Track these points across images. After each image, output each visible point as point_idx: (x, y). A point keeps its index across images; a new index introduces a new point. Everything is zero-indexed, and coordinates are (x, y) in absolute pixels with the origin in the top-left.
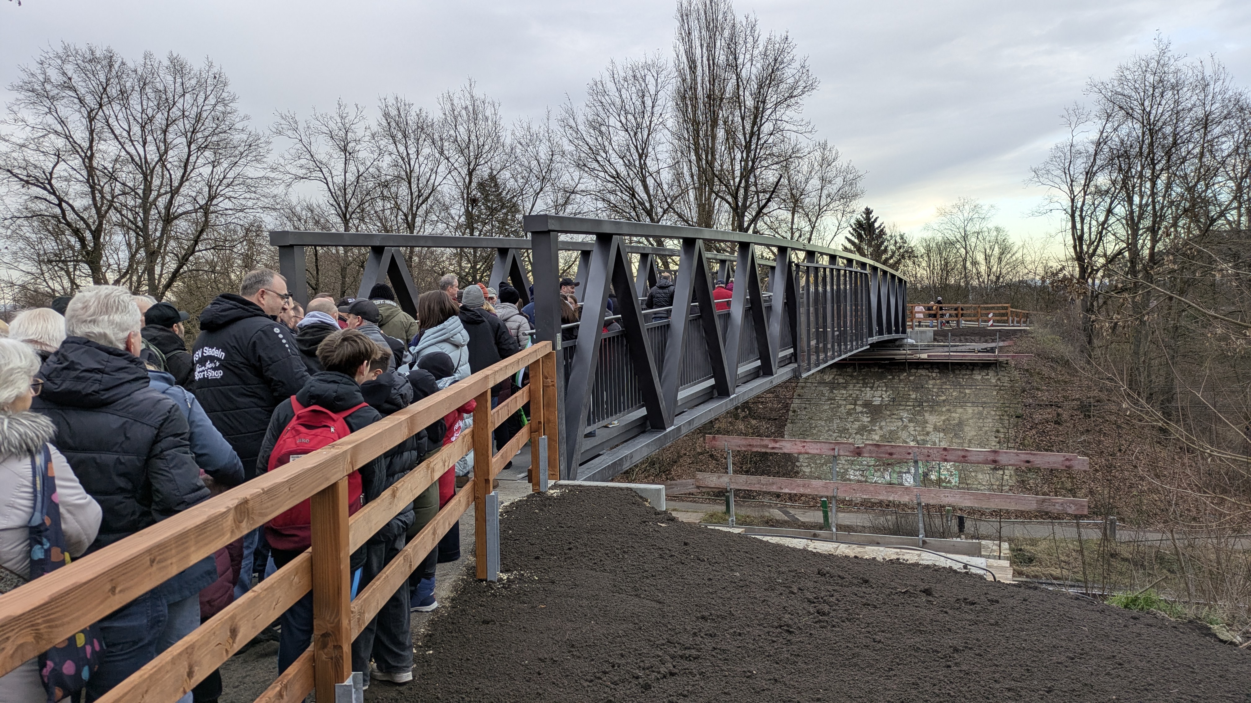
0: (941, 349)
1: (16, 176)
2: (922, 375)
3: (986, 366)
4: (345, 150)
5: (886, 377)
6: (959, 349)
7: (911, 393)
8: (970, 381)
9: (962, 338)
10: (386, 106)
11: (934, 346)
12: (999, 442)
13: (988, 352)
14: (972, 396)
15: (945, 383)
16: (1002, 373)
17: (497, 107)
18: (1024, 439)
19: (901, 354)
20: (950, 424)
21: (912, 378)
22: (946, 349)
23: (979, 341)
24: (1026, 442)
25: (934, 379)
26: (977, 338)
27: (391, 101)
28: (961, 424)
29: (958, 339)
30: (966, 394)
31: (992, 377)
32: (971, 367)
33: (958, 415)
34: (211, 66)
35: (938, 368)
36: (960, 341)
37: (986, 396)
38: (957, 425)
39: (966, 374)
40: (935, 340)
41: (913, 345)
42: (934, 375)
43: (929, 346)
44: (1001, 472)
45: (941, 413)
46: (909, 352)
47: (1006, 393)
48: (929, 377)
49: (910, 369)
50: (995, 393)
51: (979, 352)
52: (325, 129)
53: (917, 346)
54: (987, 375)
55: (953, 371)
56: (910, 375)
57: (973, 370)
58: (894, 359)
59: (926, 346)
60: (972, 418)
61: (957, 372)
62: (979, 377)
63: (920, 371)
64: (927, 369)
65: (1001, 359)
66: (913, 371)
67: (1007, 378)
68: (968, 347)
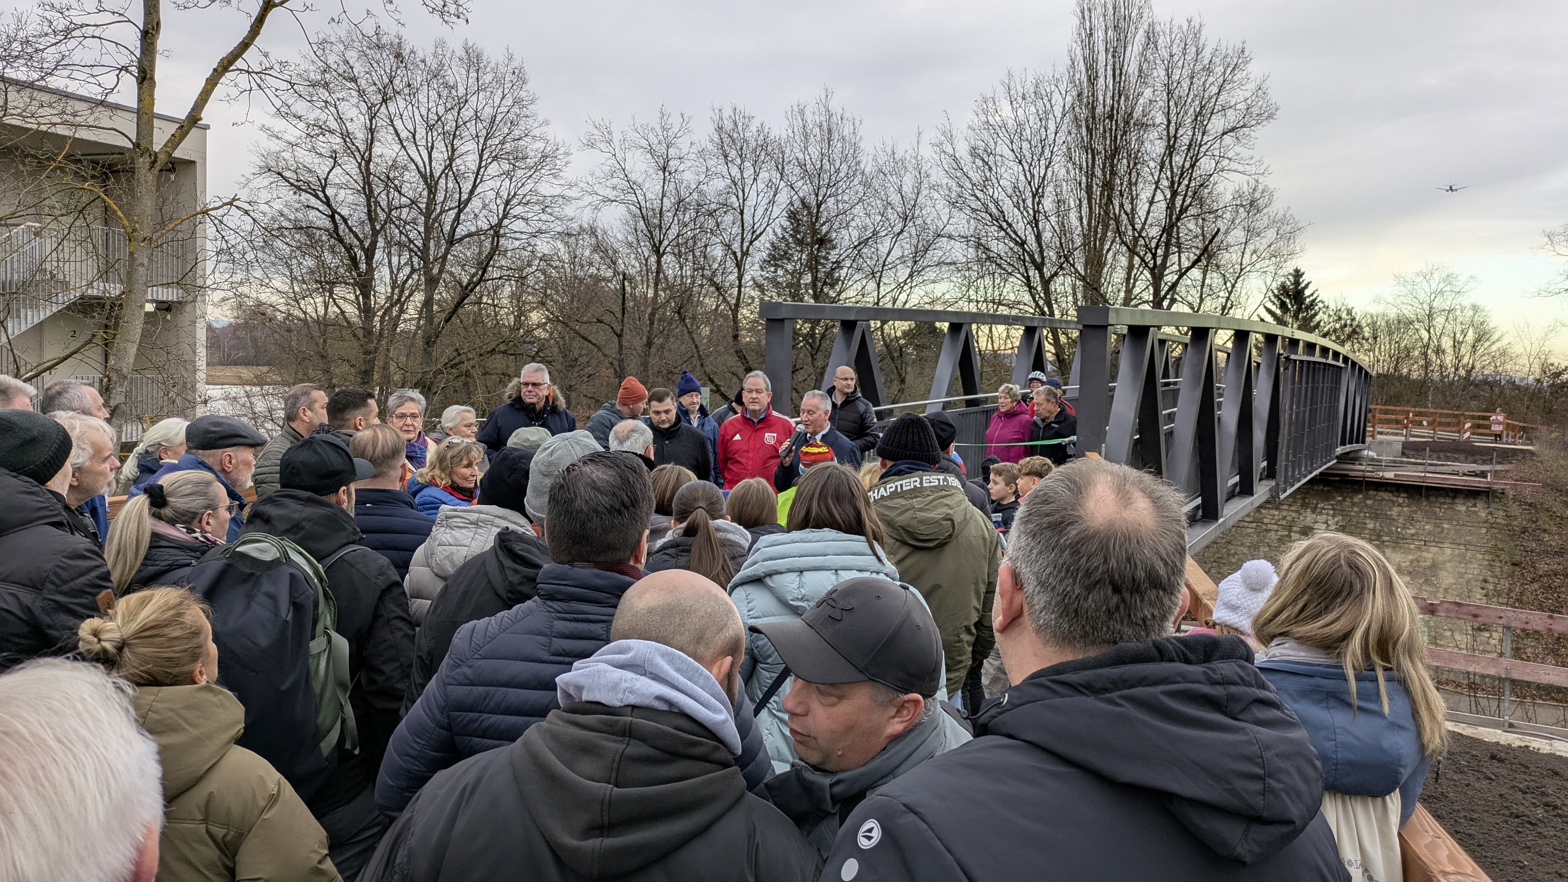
0: (1414, 468)
1: (286, 179)
2: (1383, 499)
3: (1473, 494)
4: (664, 169)
5: (1333, 498)
6: (1439, 469)
7: (1368, 521)
8: (1450, 512)
9: (1442, 455)
10: (721, 119)
11: (1402, 462)
12: (1486, 596)
13: (1476, 475)
14: (1453, 532)
15: (1415, 512)
16: (1495, 506)
17: (857, 125)
18: (1522, 594)
19: (1358, 470)
20: (1419, 566)
21: (1369, 502)
22: (1421, 468)
23: (1466, 461)
24: (1525, 598)
25: (1400, 505)
26: (1462, 457)
27: (727, 112)
28: (1434, 567)
29: (1435, 455)
30: (1443, 529)
31: (1481, 510)
32: (1451, 494)
33: (1430, 555)
34: (511, 59)
35: (1407, 492)
36: (1439, 459)
37: (1471, 533)
38: (1430, 568)
39: (1444, 503)
40: (1403, 454)
41: (1373, 459)
42: (1401, 500)
43: (1395, 462)
44: (1487, 634)
45: (1408, 551)
46: (1369, 468)
47: (1500, 533)
48: (1393, 502)
49: (1367, 490)
50: (1484, 531)
51: (1465, 475)
52: (644, 143)
53: (1380, 461)
54: (1475, 506)
55: (1427, 497)
56: (1366, 498)
57: (1454, 497)
58: (1347, 475)
59: (1391, 461)
60: (1450, 561)
61: (1433, 499)
62: (1463, 508)
63: (1381, 494)
64: (1392, 492)
65: (1495, 487)
66: (1371, 493)
67: (1501, 513)
68: (1452, 468)
